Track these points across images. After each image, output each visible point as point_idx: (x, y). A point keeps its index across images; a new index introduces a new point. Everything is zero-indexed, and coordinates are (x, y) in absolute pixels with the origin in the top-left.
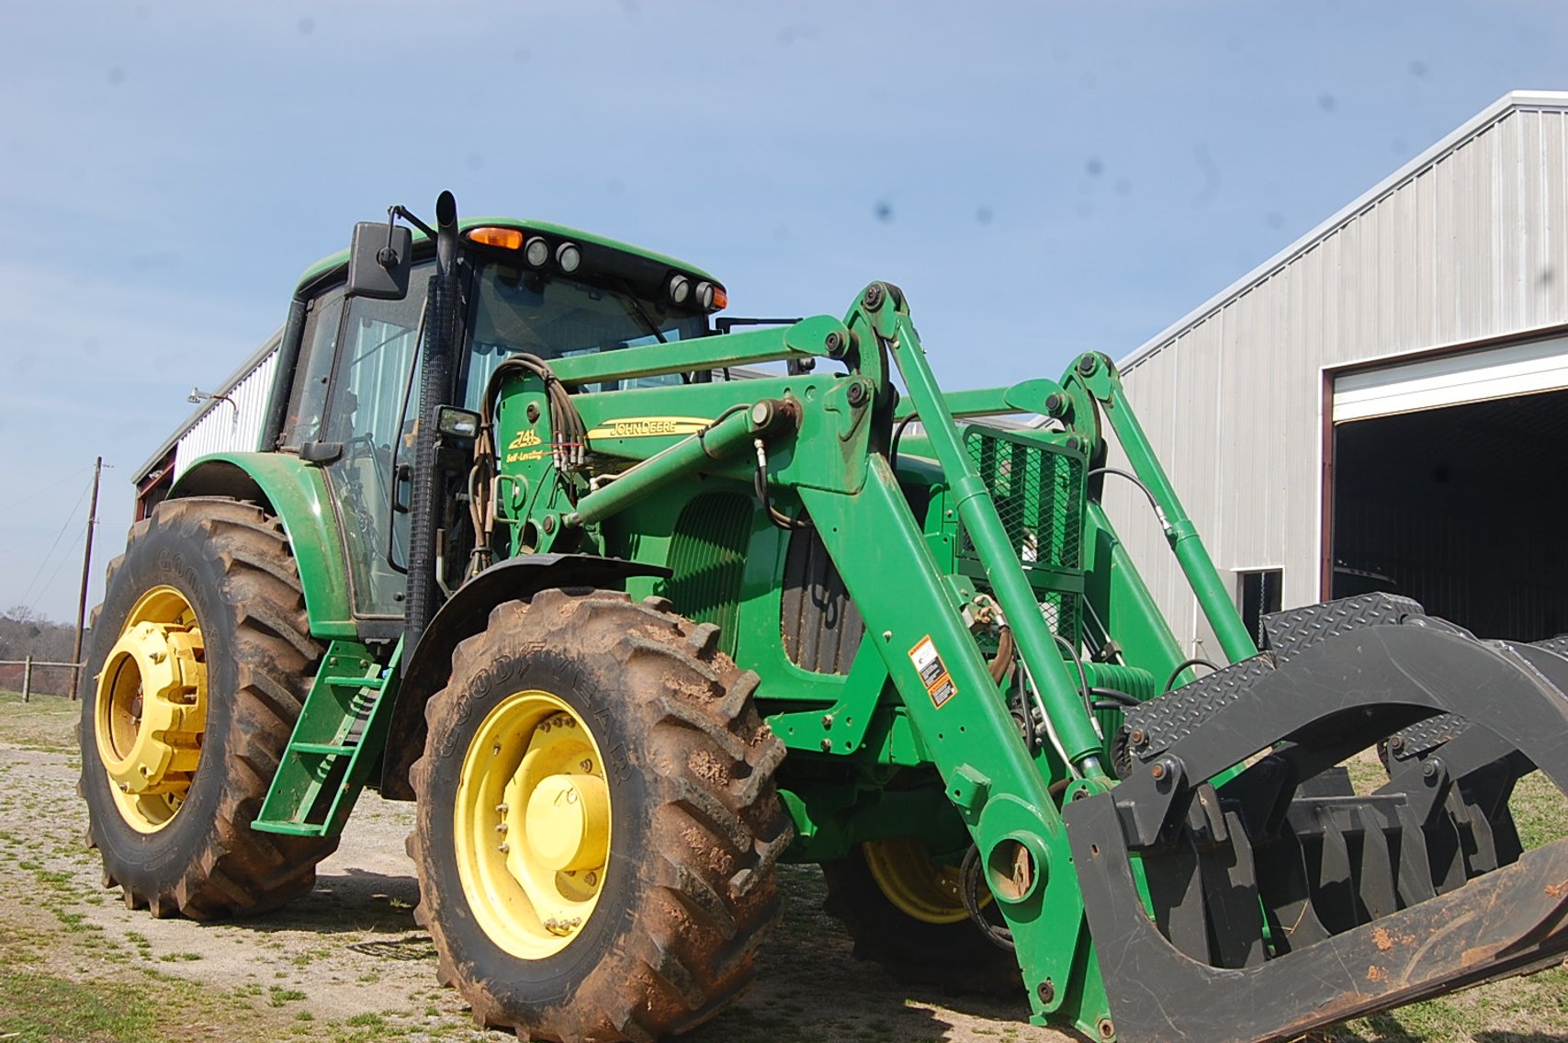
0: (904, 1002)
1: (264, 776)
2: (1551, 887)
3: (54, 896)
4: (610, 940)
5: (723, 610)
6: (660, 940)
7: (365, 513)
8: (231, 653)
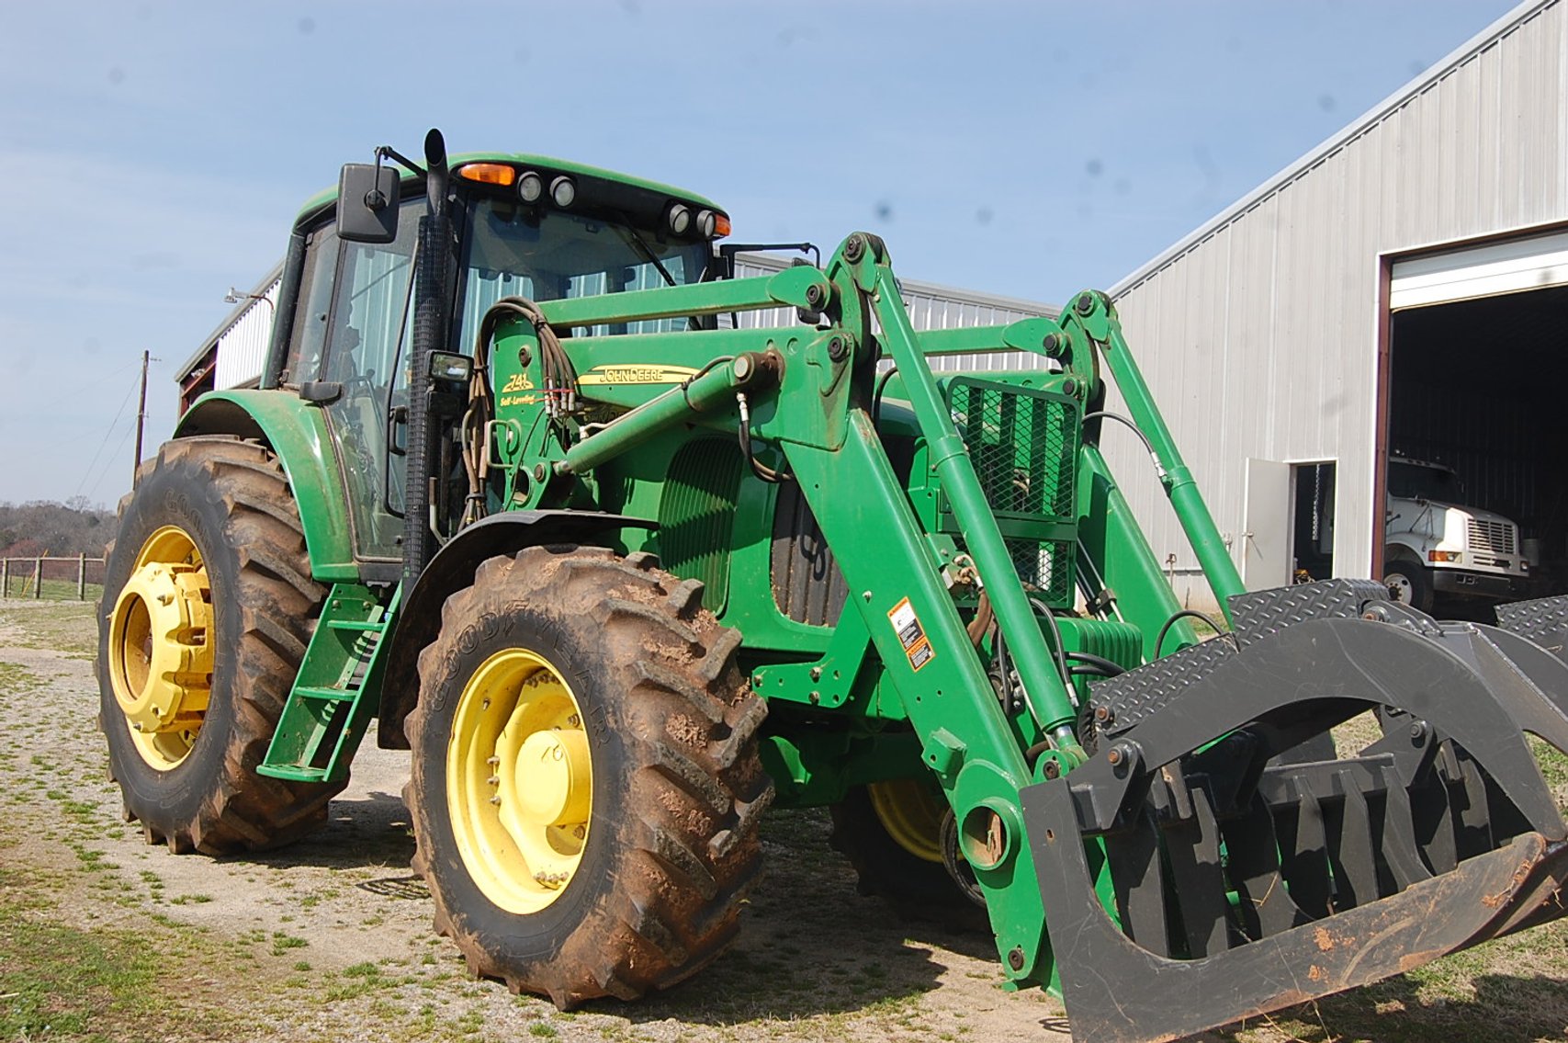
0: (903, 942)
1: (270, 718)
2: (1488, 897)
3: (76, 830)
4: (592, 899)
5: (714, 558)
6: (639, 903)
7: (365, 453)
8: (235, 597)
